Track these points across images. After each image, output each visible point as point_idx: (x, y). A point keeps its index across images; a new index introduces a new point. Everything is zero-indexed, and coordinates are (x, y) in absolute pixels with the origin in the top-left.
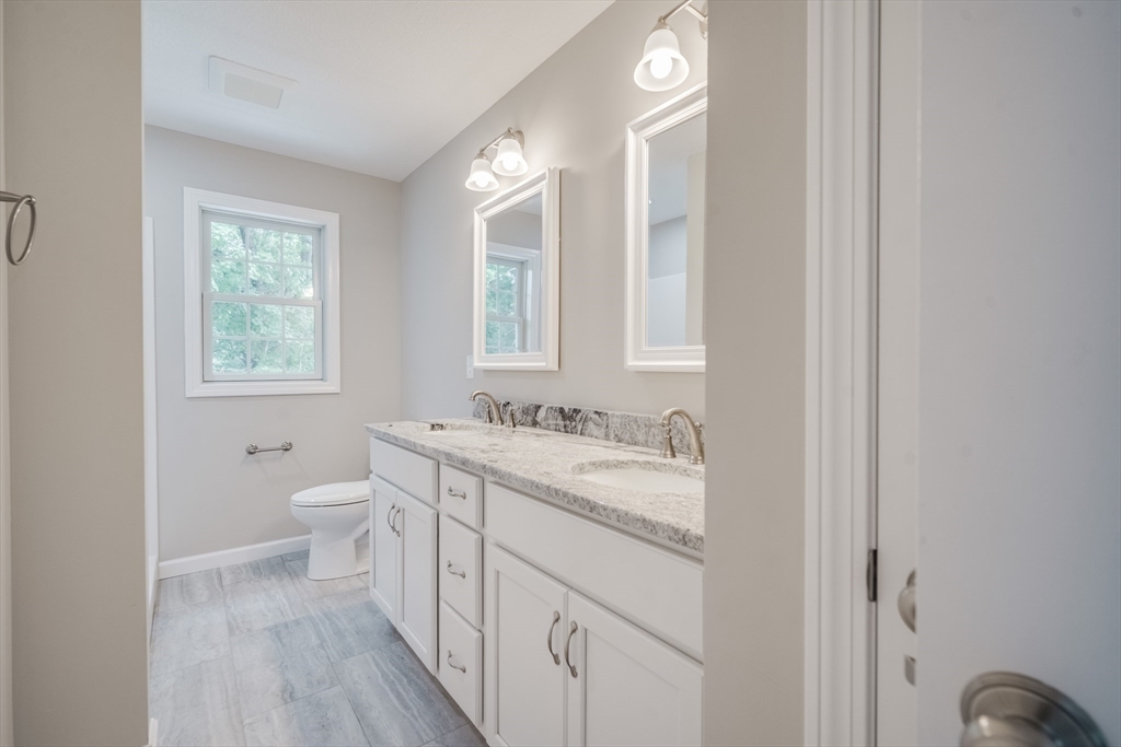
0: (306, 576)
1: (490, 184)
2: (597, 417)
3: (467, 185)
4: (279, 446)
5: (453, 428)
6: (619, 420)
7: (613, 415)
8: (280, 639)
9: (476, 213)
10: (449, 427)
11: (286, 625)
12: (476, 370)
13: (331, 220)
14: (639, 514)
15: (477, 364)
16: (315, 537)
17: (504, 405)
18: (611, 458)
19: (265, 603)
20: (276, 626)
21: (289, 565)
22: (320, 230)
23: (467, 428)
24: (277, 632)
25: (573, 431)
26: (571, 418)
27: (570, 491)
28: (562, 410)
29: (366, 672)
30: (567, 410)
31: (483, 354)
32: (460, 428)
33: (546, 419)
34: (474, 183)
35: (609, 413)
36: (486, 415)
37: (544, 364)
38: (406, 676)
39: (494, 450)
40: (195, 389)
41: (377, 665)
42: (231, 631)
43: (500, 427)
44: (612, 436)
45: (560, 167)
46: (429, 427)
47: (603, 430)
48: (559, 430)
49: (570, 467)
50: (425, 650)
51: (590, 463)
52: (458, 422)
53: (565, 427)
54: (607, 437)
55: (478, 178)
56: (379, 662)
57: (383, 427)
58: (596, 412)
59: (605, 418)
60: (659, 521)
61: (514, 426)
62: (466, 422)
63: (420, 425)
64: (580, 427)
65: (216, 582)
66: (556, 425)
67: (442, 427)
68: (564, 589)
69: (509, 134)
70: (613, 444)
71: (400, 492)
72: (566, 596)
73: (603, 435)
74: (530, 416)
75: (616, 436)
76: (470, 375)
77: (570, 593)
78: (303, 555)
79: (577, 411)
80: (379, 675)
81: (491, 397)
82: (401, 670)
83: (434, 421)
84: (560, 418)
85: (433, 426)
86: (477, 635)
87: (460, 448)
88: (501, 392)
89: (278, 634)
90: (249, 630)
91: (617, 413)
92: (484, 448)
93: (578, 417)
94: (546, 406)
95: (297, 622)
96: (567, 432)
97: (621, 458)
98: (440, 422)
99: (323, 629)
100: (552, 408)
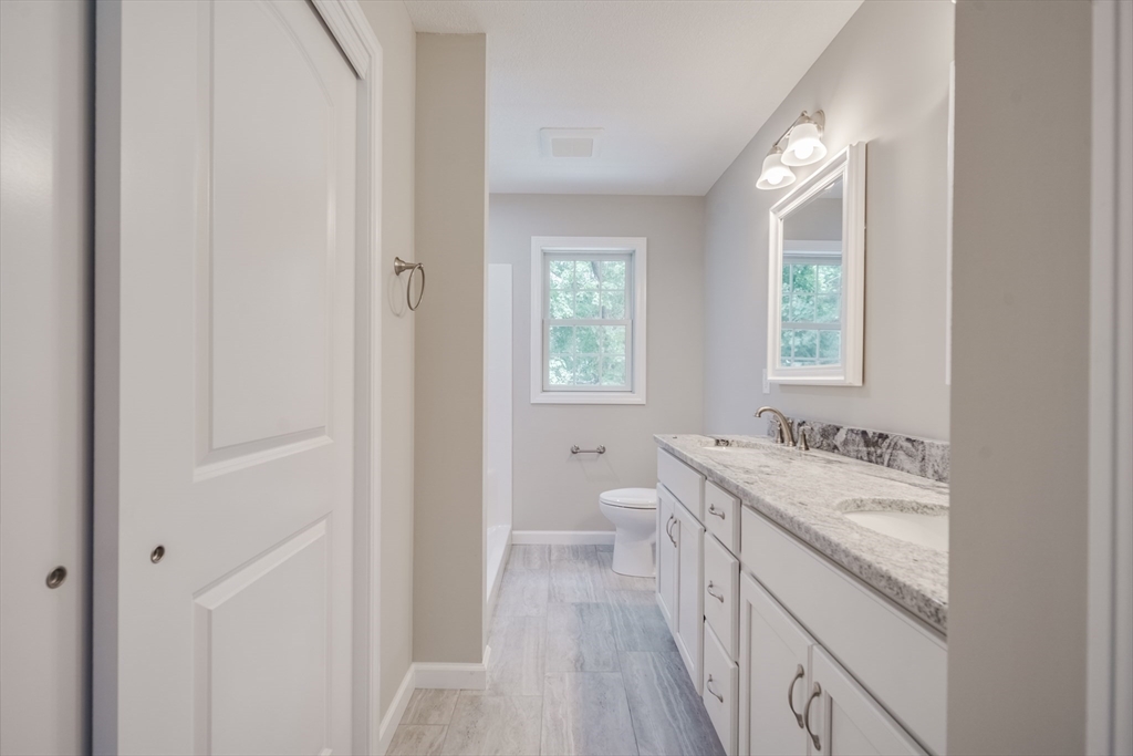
0: (611, 567)
1: (785, 179)
2: (909, 445)
3: (758, 186)
4: (595, 449)
5: (740, 445)
6: (940, 452)
7: (931, 445)
8: (582, 616)
9: (771, 213)
10: (735, 444)
11: (589, 605)
12: (772, 384)
13: (639, 245)
14: (884, 568)
15: (771, 378)
16: (619, 534)
17: (800, 425)
18: (908, 498)
19: (577, 583)
20: (581, 604)
21: (599, 555)
22: (631, 255)
23: (754, 446)
24: (582, 609)
25: (879, 460)
26: (875, 444)
27: (813, 527)
28: (864, 433)
29: (642, 669)
30: (870, 435)
31: (778, 366)
32: (747, 446)
33: (846, 443)
34: (766, 182)
35: (926, 441)
36: (777, 434)
37: (842, 378)
38: (679, 687)
39: (762, 472)
40: (538, 397)
41: (655, 667)
42: (550, 597)
43: (791, 448)
44: (930, 472)
45: (866, 140)
46: (713, 441)
47: (918, 464)
48: (861, 458)
49: (837, 501)
50: (693, 666)
51: (874, 501)
52: (745, 439)
53: (869, 453)
54: (923, 473)
55: (772, 176)
56: (658, 664)
57: (667, 439)
58: (908, 440)
59: (920, 447)
60: (908, 583)
61: (807, 449)
62: (753, 440)
63: (704, 439)
64: (887, 457)
65: (547, 556)
66: (858, 451)
67: (727, 443)
68: (809, 641)
69: (804, 118)
70: (930, 482)
71: (678, 504)
72: (810, 649)
73: (917, 470)
74: (826, 439)
75: (936, 472)
76: (766, 390)
77: (815, 647)
78: (610, 549)
79: (883, 437)
80: (655, 676)
81: (780, 414)
82: (675, 680)
83: (720, 437)
84: (862, 444)
85: (718, 442)
86: (733, 666)
87: (725, 466)
88: (795, 409)
89: (581, 611)
90: (562, 601)
91: (937, 442)
92: (751, 467)
93: (885, 444)
94: (846, 428)
95: (597, 606)
96: (870, 461)
97: (924, 501)
98: (726, 437)
99: (616, 619)
100: (852, 431)
